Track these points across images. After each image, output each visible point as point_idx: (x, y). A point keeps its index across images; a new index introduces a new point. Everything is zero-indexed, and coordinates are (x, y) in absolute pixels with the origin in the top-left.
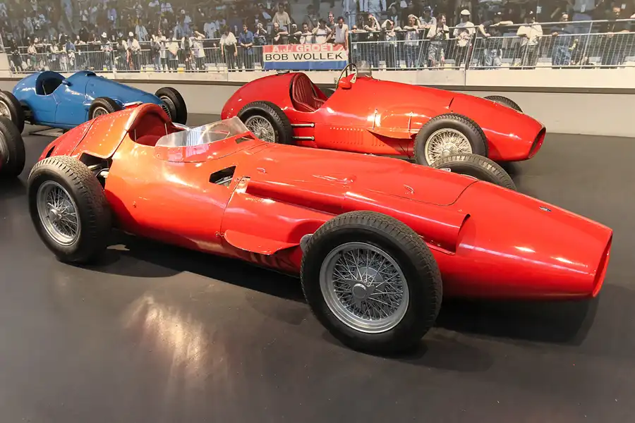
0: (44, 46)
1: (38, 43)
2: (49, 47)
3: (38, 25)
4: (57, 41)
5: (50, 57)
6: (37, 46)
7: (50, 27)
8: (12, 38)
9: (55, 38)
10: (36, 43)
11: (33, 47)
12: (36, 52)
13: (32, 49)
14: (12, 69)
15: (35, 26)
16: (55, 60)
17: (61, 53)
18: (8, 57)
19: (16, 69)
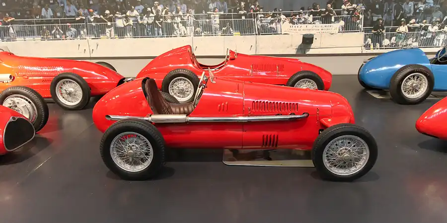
0: (421, 26)
1: (414, 23)
2: (428, 27)
3: (422, 9)
4: (440, 22)
5: (425, 35)
6: (411, 26)
7: (436, 11)
8: (378, 20)
9: (438, 20)
10: (411, 24)
11: (406, 26)
12: (407, 31)
13: (403, 29)
14: (367, 46)
15: (415, 10)
16: (430, 37)
17: (441, 32)
18: (365, 35)
19: (372, 47)
